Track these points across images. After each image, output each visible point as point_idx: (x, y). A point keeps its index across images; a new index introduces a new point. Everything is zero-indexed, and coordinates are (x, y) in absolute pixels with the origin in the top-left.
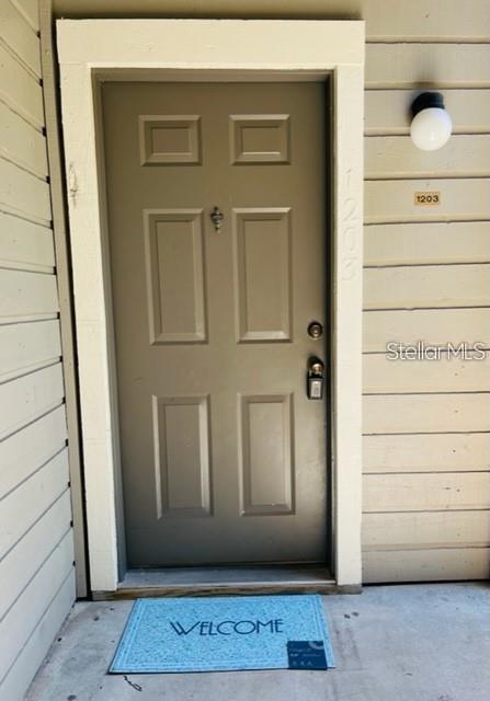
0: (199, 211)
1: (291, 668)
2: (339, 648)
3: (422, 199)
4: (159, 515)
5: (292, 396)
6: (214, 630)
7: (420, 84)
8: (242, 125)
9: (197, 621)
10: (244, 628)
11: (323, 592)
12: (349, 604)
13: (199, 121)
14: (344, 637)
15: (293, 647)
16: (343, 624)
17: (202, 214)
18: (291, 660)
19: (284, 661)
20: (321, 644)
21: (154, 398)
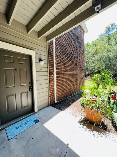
0: (13, 69)
1: (36, 123)
2: (39, 119)
3: (41, 69)
4: (7, 114)
5: (27, 92)
6: (22, 125)
7: (40, 58)
8: (19, 59)
9: (19, 126)
10: (26, 123)
11: (33, 114)
12: (37, 114)
13: (13, 57)
14: (39, 117)
15: (34, 121)
16: (38, 116)
17: (14, 69)
18: (35, 122)
19: (34, 123)
20: (37, 119)
21: (6, 96)
